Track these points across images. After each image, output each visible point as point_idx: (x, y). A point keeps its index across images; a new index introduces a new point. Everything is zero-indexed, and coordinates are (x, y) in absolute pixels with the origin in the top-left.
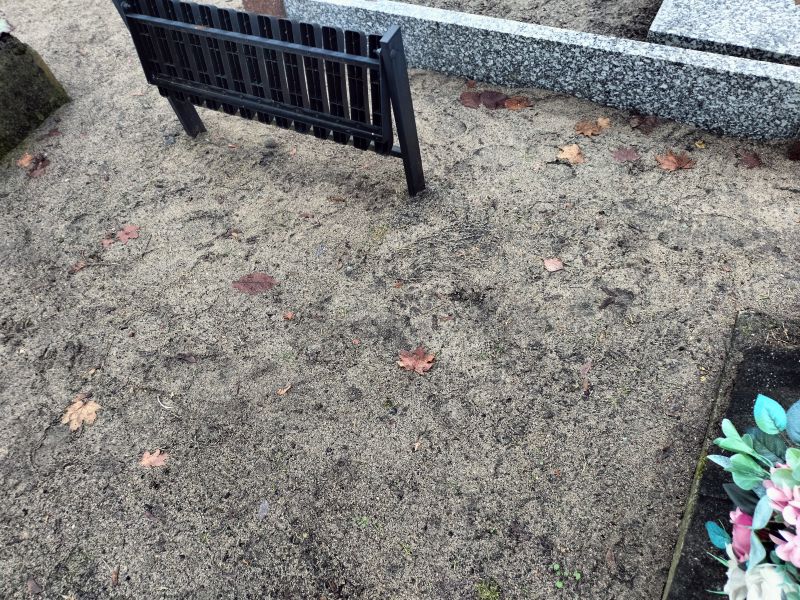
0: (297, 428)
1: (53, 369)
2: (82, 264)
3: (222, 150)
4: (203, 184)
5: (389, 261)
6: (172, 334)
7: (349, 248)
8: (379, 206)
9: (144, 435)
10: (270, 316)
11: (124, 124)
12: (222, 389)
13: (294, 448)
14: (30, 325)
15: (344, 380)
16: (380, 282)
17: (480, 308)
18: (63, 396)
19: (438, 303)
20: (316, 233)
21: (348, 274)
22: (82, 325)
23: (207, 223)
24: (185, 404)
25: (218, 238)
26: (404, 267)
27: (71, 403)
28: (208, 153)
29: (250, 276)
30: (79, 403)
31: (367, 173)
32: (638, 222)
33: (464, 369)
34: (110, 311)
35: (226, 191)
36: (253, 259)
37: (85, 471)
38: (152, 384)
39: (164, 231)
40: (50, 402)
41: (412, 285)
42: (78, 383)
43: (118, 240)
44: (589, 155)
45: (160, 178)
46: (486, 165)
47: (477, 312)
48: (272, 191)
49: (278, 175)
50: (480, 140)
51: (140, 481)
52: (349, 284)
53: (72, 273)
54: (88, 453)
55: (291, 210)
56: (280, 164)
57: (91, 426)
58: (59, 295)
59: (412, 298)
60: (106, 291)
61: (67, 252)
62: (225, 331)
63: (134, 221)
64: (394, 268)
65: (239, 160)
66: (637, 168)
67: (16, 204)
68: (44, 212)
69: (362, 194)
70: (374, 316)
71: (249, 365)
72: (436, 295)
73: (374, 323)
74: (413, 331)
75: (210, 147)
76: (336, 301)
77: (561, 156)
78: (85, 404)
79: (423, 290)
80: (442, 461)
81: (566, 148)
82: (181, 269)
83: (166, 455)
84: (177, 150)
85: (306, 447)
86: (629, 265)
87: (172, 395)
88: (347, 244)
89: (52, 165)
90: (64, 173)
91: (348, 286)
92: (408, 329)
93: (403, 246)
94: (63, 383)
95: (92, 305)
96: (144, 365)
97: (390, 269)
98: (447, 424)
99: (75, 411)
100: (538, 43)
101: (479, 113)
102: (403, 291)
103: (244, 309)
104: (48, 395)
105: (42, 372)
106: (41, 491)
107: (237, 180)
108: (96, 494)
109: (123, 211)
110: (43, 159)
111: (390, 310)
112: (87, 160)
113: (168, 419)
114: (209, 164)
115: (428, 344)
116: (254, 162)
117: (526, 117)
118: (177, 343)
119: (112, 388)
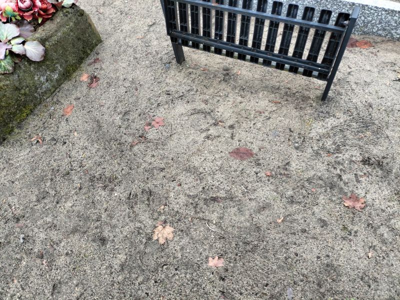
0: (295, 244)
1: (138, 206)
2: (136, 141)
3: (199, 72)
4: (193, 93)
5: (319, 140)
6: (203, 184)
7: (292, 132)
8: (303, 106)
9: (205, 247)
10: (257, 173)
11: (138, 56)
12: (243, 219)
13: (297, 256)
14: (116, 178)
15: (313, 214)
16: (317, 154)
17: (381, 169)
18: (150, 222)
19: (356, 166)
20: (269, 122)
21: (297, 148)
22: (148, 179)
23: (202, 116)
24: (224, 228)
25: (211, 125)
26: (329, 144)
27: (155, 227)
28: (190, 73)
29: (238, 149)
30: (160, 227)
31: (289, 86)
33: (383, 207)
34: (162, 170)
35: (208, 97)
36: (236, 138)
37: (176, 269)
38: (201, 215)
39: (179, 121)
40: (143, 226)
41: (337, 155)
42: (156, 215)
43: (153, 126)
45: (166, 89)
46: (357, 81)
47: (380, 172)
48: (234, 97)
49: (235, 87)
50: (349, 66)
51: (212, 275)
52: (298, 154)
53: (132, 146)
54: (175, 258)
55: (249, 108)
56: (235, 81)
57: (172, 241)
58: (129, 160)
59: (339, 163)
60: (156, 158)
61: (125, 134)
62: (234, 183)
63: (159, 115)
64: (323, 144)
65: (210, 78)
67: (86, 104)
68: (104, 109)
69: (289, 99)
70: (320, 174)
71: (254, 204)
72: (353, 161)
73: (320, 178)
74: (346, 184)
75: (191, 70)
76: (293, 164)
78: (164, 227)
79: (344, 158)
80: (387, 264)
82: (196, 145)
83: (222, 259)
84: (172, 72)
85: (304, 256)
87: (214, 222)
88: (290, 129)
89: (101, 81)
90: (110, 86)
91: (298, 156)
92: (342, 183)
93: (324, 131)
94: (147, 215)
95: (150, 167)
96: (192, 204)
97: (321, 145)
98: (384, 242)
99: (160, 232)
100: (386, 11)
102: (332, 159)
103: (240, 169)
104: (140, 222)
105: (132, 207)
106: (153, 282)
107: (212, 90)
108: (187, 284)
109: (151, 109)
110: (95, 77)
111: (328, 170)
112: (122, 78)
113: (217, 237)
114: (193, 81)
115: (357, 191)
116: (220, 80)
117: (372, 53)
118: (208, 190)
119: (177, 217)
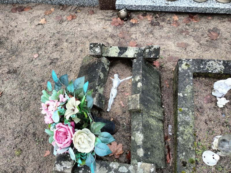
17: (16, 74)
19: (3, 76)
32: (60, 38)
33: (11, 93)
44: (48, 20)
46: (18, 30)
47: (15, 76)
50: (17, 22)
66: (61, 21)
72: (3, 74)
77: (40, 23)
80: (5, 121)
81: (42, 20)
86: (57, 51)
101: (17, 14)
117: (30, 13)
